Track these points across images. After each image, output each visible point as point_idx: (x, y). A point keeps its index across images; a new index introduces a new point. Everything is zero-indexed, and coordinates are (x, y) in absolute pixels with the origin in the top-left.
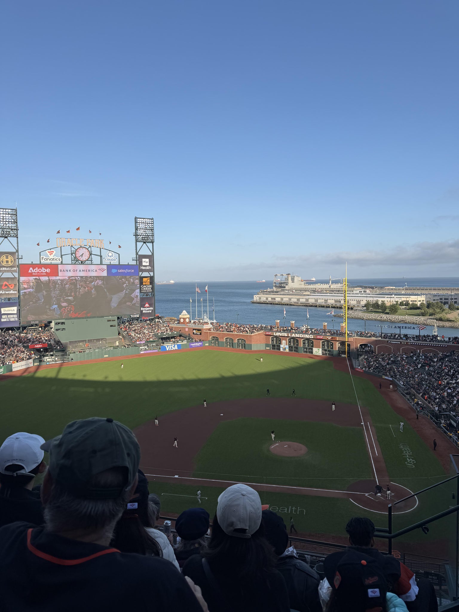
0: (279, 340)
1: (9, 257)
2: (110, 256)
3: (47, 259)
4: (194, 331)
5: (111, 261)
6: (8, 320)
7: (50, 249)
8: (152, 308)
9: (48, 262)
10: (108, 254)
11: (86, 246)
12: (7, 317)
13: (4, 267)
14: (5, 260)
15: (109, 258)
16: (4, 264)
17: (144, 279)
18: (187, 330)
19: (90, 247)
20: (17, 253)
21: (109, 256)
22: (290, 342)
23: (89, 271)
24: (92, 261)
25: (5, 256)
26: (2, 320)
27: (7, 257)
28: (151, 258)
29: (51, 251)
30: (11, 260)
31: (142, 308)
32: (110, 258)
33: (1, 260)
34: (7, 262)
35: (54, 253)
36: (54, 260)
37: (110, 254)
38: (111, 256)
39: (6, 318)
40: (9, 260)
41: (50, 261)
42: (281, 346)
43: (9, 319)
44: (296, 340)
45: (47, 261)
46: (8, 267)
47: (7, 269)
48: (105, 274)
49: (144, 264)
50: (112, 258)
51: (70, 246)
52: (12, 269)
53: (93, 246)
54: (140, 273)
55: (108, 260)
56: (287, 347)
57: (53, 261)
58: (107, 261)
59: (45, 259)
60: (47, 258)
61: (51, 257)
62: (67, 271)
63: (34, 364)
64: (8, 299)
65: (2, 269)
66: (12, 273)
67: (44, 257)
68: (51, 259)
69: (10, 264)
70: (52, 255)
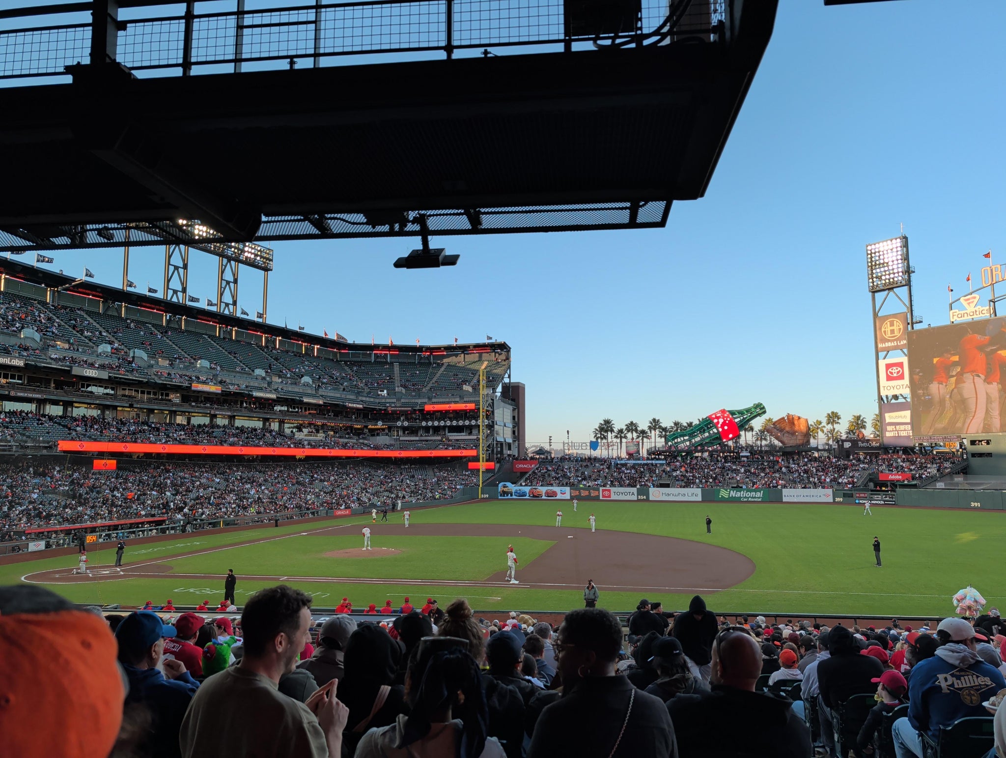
1: (895, 322)
3: (962, 315)
6: (897, 435)
9: (967, 319)
12: (895, 429)
13: (889, 341)
14: (889, 328)
16: (888, 336)
20: (909, 314)
25: (888, 323)
26: (888, 434)
27: (892, 324)
29: (971, 296)
30: (898, 328)
33: (883, 330)
34: (892, 331)
36: (978, 313)
39: (893, 431)
40: (895, 328)
41: (970, 317)
43: (898, 433)
45: (961, 319)
46: (893, 341)
47: (893, 344)
52: (900, 343)
57: (976, 316)
59: (960, 316)
60: (962, 312)
61: (970, 309)
63: (834, 499)
64: (896, 397)
65: (884, 346)
66: (901, 350)
67: (957, 310)
68: (972, 314)
69: (897, 334)
70: (973, 305)
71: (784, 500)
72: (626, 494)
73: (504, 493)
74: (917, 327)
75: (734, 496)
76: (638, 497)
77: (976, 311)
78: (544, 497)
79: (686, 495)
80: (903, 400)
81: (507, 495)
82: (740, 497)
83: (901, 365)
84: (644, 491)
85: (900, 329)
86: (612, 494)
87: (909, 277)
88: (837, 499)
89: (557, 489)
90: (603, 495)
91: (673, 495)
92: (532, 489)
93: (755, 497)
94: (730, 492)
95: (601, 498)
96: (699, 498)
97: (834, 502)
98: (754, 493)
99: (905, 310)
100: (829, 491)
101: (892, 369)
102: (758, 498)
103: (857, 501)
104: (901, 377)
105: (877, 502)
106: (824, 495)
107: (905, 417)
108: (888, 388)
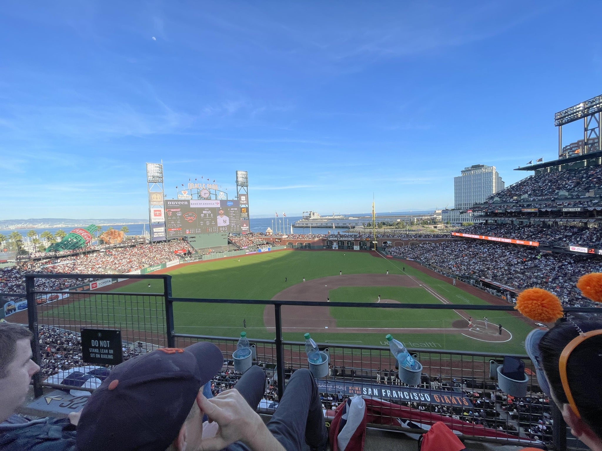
0: (331, 242)
1: (158, 195)
4: (276, 240)
5: (222, 198)
8: (248, 227)
9: (183, 198)
10: (220, 194)
11: (207, 188)
13: (155, 202)
14: (155, 197)
16: (155, 200)
17: (243, 209)
18: (271, 239)
19: (209, 189)
20: (163, 193)
22: (338, 243)
23: (209, 204)
25: (155, 195)
26: (155, 236)
28: (246, 195)
31: (242, 228)
32: (222, 196)
33: (153, 197)
34: (157, 198)
35: (187, 193)
36: (187, 197)
37: (222, 194)
39: (157, 235)
41: (185, 198)
42: (333, 246)
43: (159, 236)
44: (343, 242)
46: (157, 202)
48: (219, 206)
49: (242, 200)
51: (197, 189)
52: (161, 203)
53: (211, 189)
54: (240, 205)
55: (220, 197)
56: (337, 246)
60: (182, 196)
61: (185, 195)
62: (195, 204)
63: (179, 263)
64: (158, 222)
65: (153, 203)
66: (161, 206)
67: (180, 195)
69: (159, 200)
71: (167, 267)
73: (10, 310)
75: (152, 270)
78: (48, 302)
80: (162, 224)
81: (12, 312)
83: (160, 211)
85: (160, 198)
90: (92, 287)
94: (150, 268)
95: (91, 289)
101: (156, 212)
104: (160, 215)
107: (162, 230)
108: (155, 219)
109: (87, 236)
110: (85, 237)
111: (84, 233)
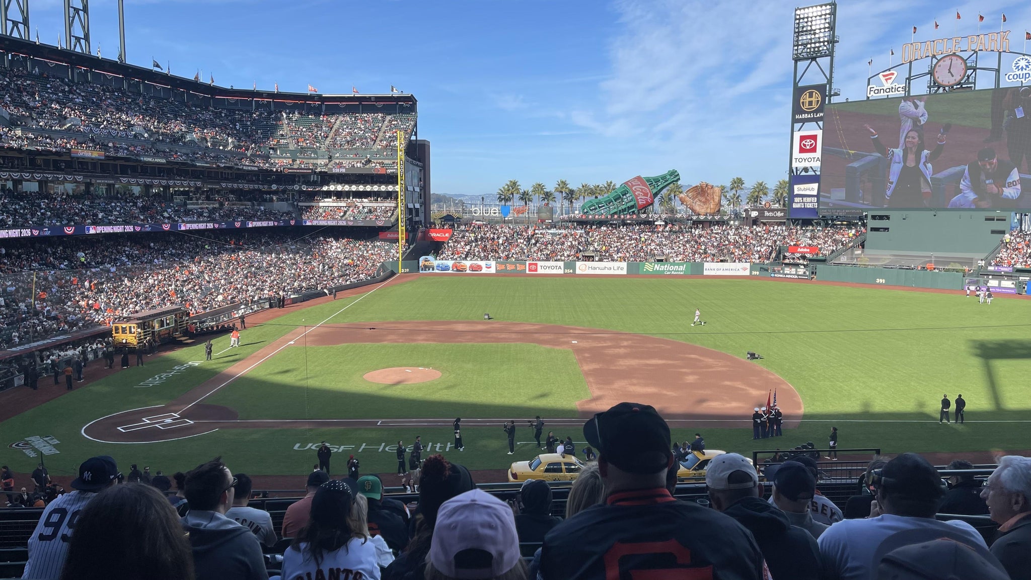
1: (814, 93)
2: (1022, 68)
3: (879, 91)
5: (1023, 80)
6: (803, 207)
7: (889, 70)
9: (880, 95)
10: (1016, 64)
11: (966, 51)
12: (801, 201)
13: (805, 112)
14: (808, 99)
15: (1018, 73)
16: (806, 107)
19: (975, 52)
20: (828, 86)
21: (1020, 68)
24: (975, 83)
25: (808, 94)
26: (795, 206)
27: (811, 96)
29: (890, 72)
30: (816, 99)
32: (1022, 73)
33: (801, 101)
34: (810, 103)
35: (894, 77)
36: (893, 90)
37: (1023, 63)
38: (1025, 67)
39: (799, 202)
40: (813, 99)
41: (885, 94)
43: (804, 205)
45: (877, 95)
46: (810, 113)
47: (809, 116)
50: (1027, 72)
51: (930, 58)
52: (816, 115)
53: (982, 50)
55: (1015, 77)
57: (891, 93)
58: (1013, 80)
59: (876, 91)
60: (879, 88)
61: (887, 85)
63: (751, 272)
64: (806, 169)
65: (801, 117)
66: (817, 122)
67: (874, 86)
68: (888, 90)
69: (815, 106)
70: (890, 81)
71: (706, 273)
72: (553, 268)
73: (426, 267)
74: (834, 100)
75: (658, 269)
76: (564, 271)
77: (892, 88)
78: (468, 272)
79: (612, 268)
80: (813, 173)
81: (429, 270)
82: (664, 271)
83: (814, 138)
84: (570, 265)
85: (818, 101)
86: (539, 268)
87: (833, 46)
88: (754, 273)
89: (483, 263)
90: (529, 269)
91: (599, 269)
92: (455, 263)
93: (678, 271)
94: (654, 266)
95: (527, 272)
96: (624, 272)
97: (751, 277)
98: (677, 267)
99: (825, 81)
100: (748, 265)
101: (806, 142)
102: (681, 271)
103: (773, 275)
104: (813, 150)
105: (791, 276)
106: (741, 269)
107: (813, 189)
108: (800, 160)
109: (642, 192)
110: (636, 193)
111: (639, 185)
